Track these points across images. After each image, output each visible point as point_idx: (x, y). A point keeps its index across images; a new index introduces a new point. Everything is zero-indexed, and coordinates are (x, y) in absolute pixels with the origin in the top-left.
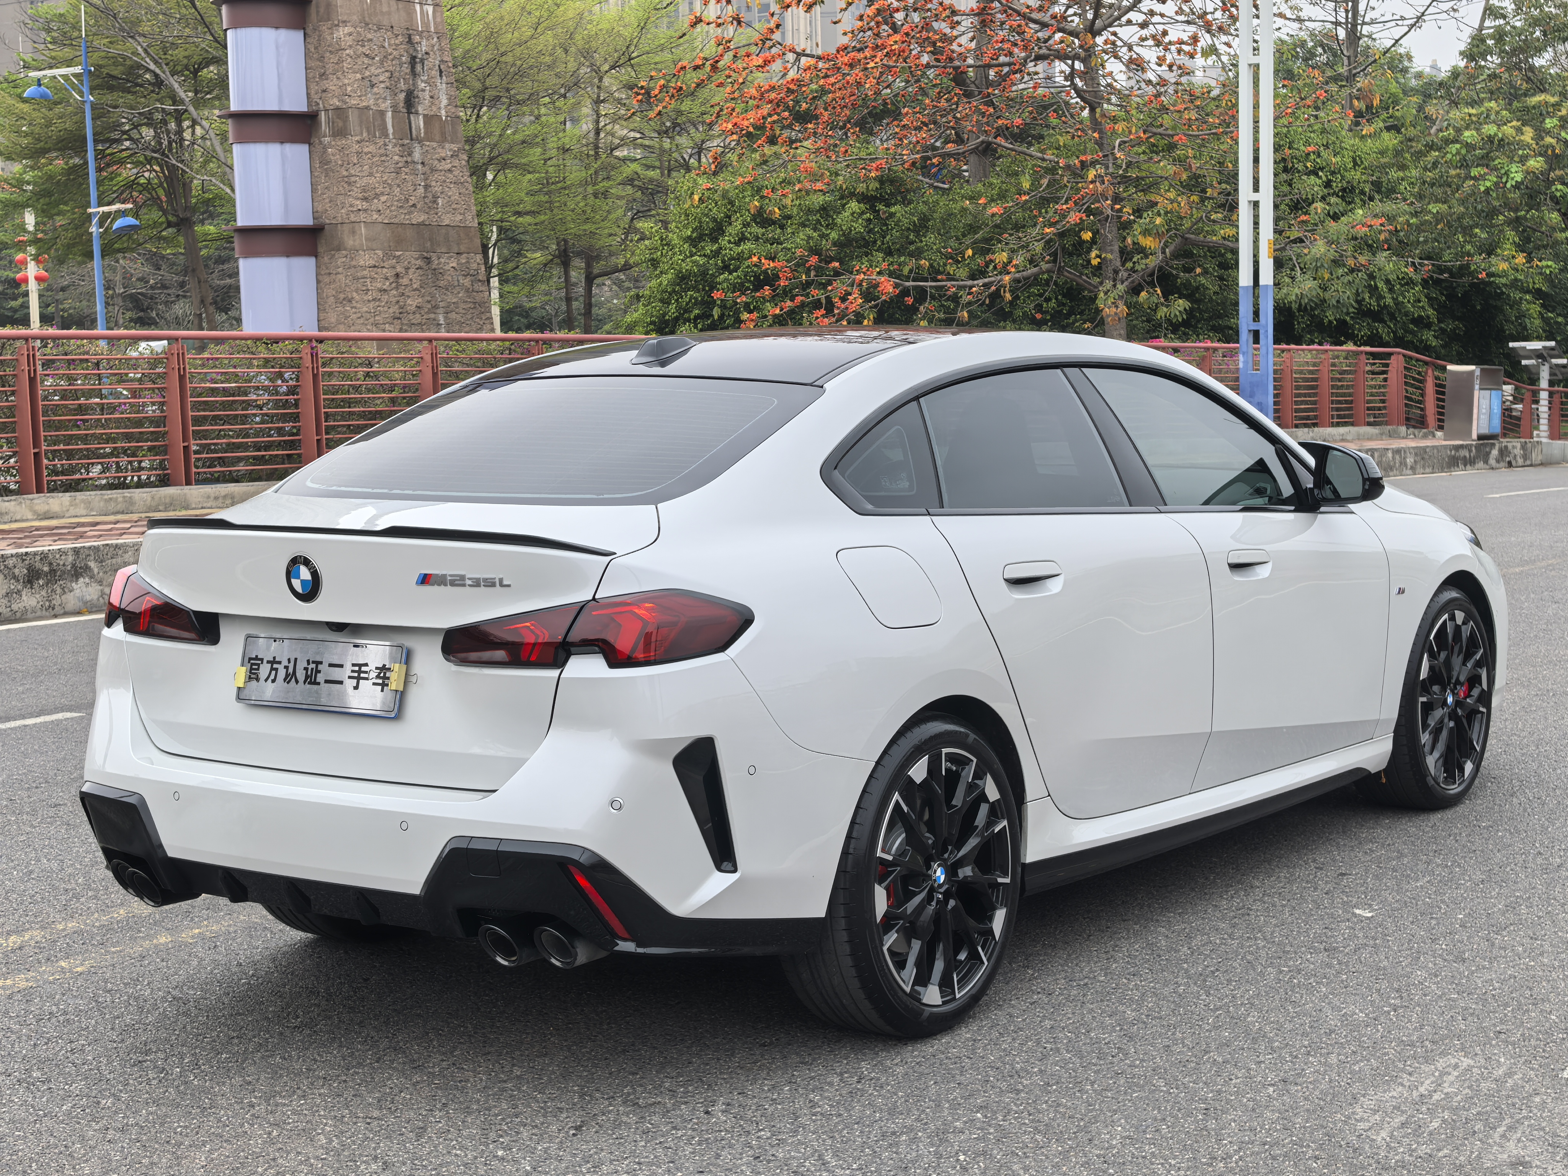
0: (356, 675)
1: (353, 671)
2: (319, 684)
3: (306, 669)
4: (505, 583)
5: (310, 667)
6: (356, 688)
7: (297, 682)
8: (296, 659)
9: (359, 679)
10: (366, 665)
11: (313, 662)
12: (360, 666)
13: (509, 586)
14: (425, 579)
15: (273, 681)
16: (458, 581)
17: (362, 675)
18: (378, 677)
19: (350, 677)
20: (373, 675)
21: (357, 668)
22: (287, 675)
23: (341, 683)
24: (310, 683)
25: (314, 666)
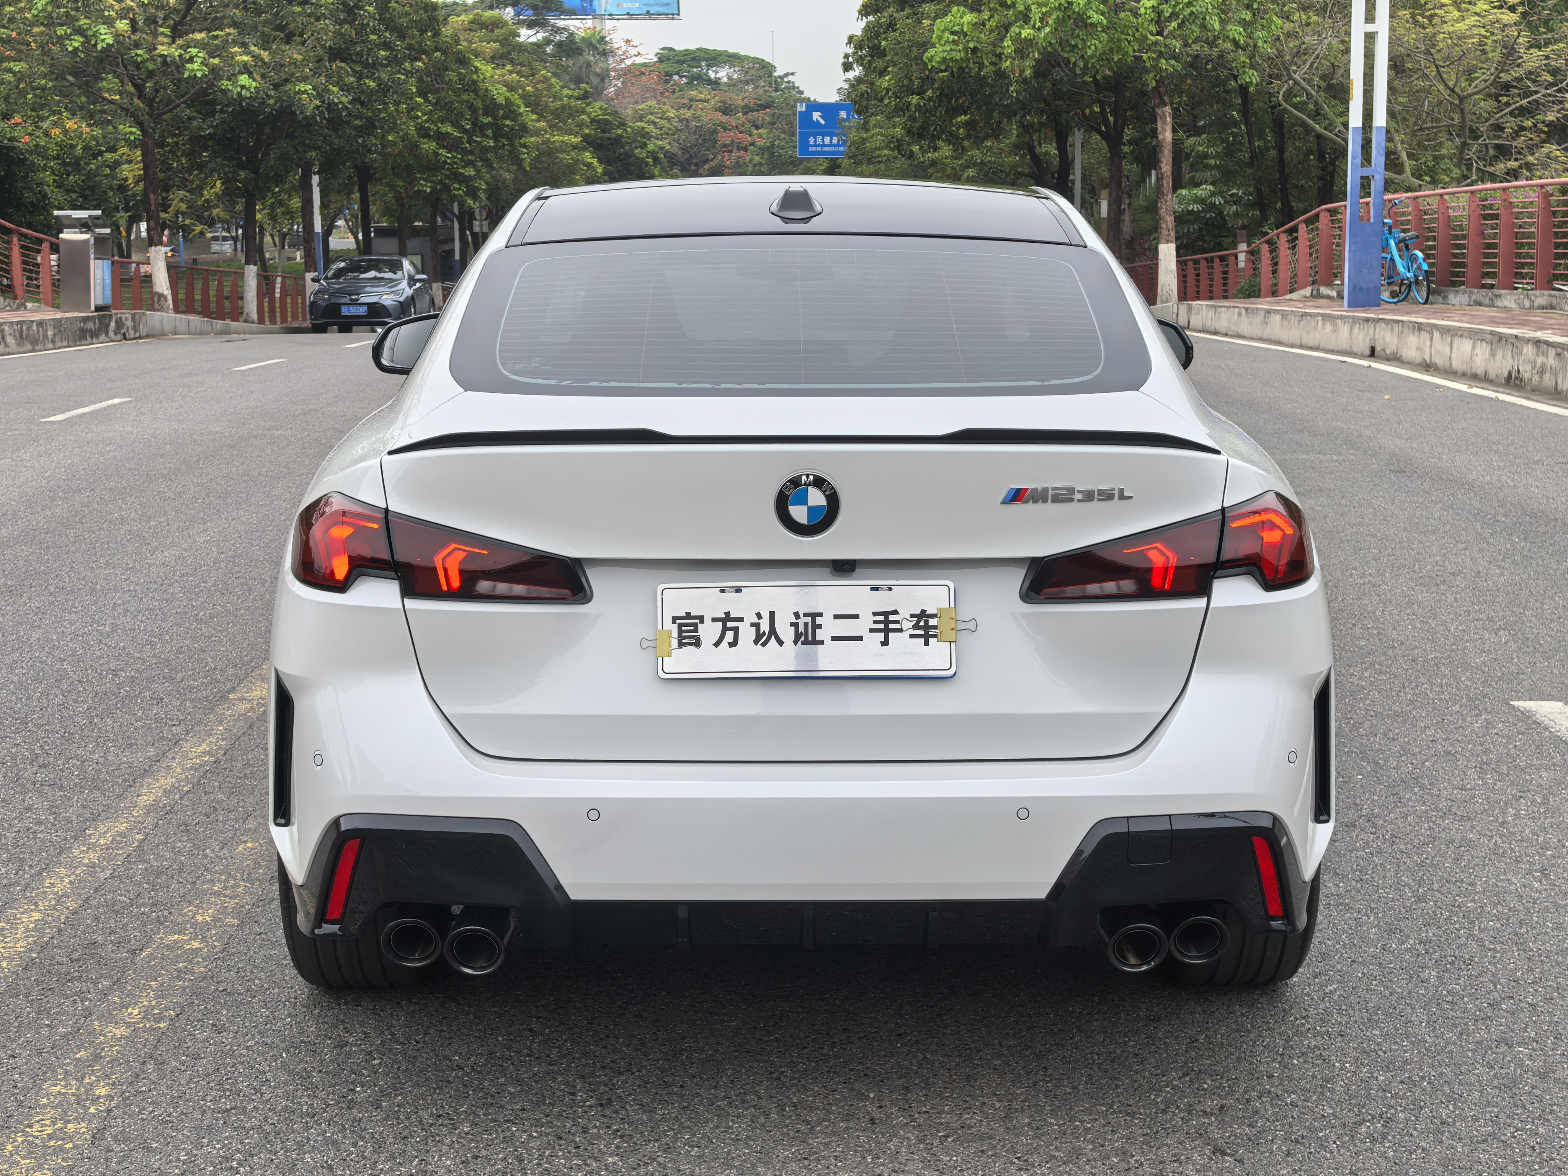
0: (882, 626)
1: (875, 622)
2: (822, 642)
3: (795, 625)
4: (1126, 494)
5: (802, 621)
6: (885, 643)
7: (781, 643)
8: (772, 614)
9: (887, 631)
10: (895, 612)
11: (805, 615)
12: (886, 614)
13: (1130, 498)
14: (1017, 496)
15: (733, 644)
16: (1064, 496)
17: (891, 626)
18: (916, 627)
19: (872, 630)
20: (907, 625)
21: (882, 618)
22: (759, 636)
23: (860, 638)
24: (806, 642)
25: (809, 620)
